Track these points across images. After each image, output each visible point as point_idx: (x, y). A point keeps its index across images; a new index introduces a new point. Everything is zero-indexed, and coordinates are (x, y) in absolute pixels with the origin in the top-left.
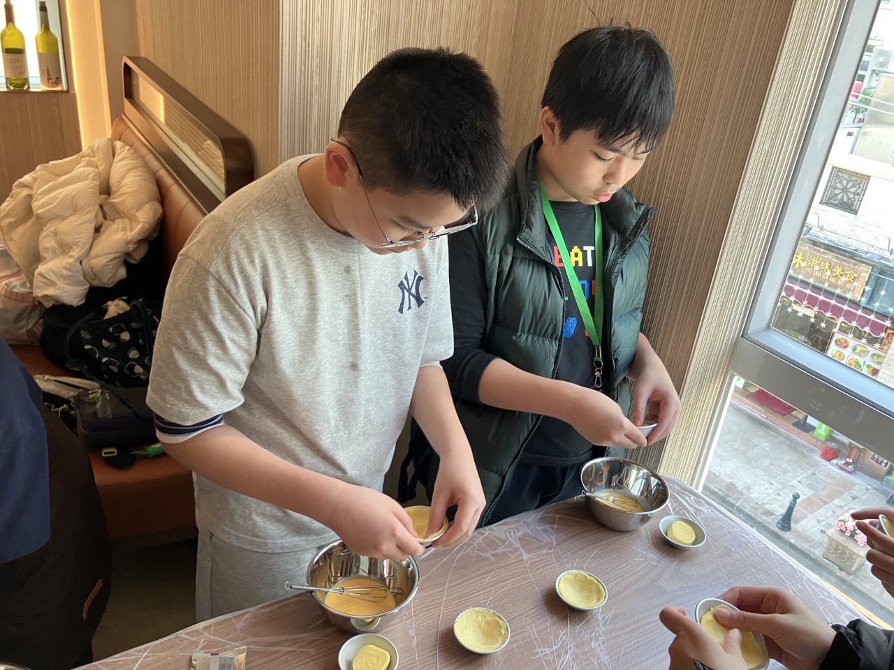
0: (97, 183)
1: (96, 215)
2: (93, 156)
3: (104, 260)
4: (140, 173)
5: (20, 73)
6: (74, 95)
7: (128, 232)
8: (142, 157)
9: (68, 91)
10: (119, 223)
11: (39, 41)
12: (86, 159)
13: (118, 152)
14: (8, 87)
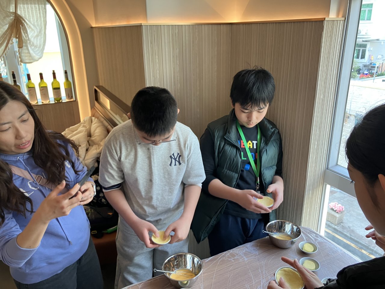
0: (86, 133)
1: (86, 145)
2: (85, 123)
3: (90, 161)
4: (101, 128)
5: (59, 96)
6: (77, 102)
7: (98, 149)
8: (102, 122)
9: (75, 101)
10: (94, 147)
11: (65, 84)
12: (82, 125)
13: (93, 121)
14: (55, 101)
